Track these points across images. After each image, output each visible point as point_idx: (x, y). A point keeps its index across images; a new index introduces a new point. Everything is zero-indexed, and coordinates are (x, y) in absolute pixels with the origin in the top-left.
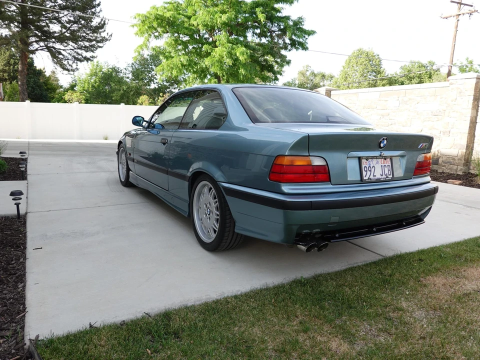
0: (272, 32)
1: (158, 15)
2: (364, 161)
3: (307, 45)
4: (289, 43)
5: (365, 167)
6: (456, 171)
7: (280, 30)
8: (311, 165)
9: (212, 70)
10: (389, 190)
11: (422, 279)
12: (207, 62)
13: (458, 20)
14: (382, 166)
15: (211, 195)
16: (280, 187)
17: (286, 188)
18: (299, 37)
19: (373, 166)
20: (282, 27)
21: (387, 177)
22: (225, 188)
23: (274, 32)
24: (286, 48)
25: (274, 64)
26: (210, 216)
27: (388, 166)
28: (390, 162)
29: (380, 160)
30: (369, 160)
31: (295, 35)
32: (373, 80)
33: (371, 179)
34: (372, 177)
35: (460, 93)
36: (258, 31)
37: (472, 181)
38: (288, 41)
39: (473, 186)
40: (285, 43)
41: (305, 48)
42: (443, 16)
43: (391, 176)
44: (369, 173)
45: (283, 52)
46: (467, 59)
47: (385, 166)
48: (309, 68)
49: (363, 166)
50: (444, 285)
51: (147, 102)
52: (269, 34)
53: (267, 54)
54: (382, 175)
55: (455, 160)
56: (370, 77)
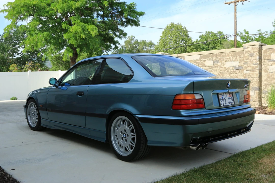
0: (112, 13)
1: (26, 3)
2: (220, 95)
3: (139, 23)
4: (125, 21)
5: (221, 99)
6: (255, 106)
7: (118, 12)
8: (195, 99)
9: (69, 42)
10: (233, 111)
11: (258, 161)
12: (65, 36)
13: (236, 6)
14: (228, 98)
15: (125, 124)
16: (180, 113)
17: (183, 113)
18: (133, 17)
19: (225, 98)
20: (120, 10)
21: (232, 104)
22: (139, 118)
23: (114, 13)
24: (123, 25)
25: (114, 36)
26: (126, 138)
27: (231, 98)
28: (232, 96)
29: (227, 95)
30: (222, 95)
31: (130, 15)
32: (184, 46)
33: (224, 106)
34: (225, 104)
35: (251, 54)
36: (102, 13)
37: (265, 111)
38: (124, 20)
39: (266, 114)
40: (122, 21)
41: (137, 24)
42: (226, 3)
43: (233, 104)
44: (223, 102)
45: (120, 27)
46: (245, 31)
47: (230, 98)
48: (134, 38)
49: (220, 98)
50: (270, 162)
51: (16, 69)
52: (110, 15)
53: (109, 29)
54: (229, 103)
55: (253, 98)
56: (181, 44)
